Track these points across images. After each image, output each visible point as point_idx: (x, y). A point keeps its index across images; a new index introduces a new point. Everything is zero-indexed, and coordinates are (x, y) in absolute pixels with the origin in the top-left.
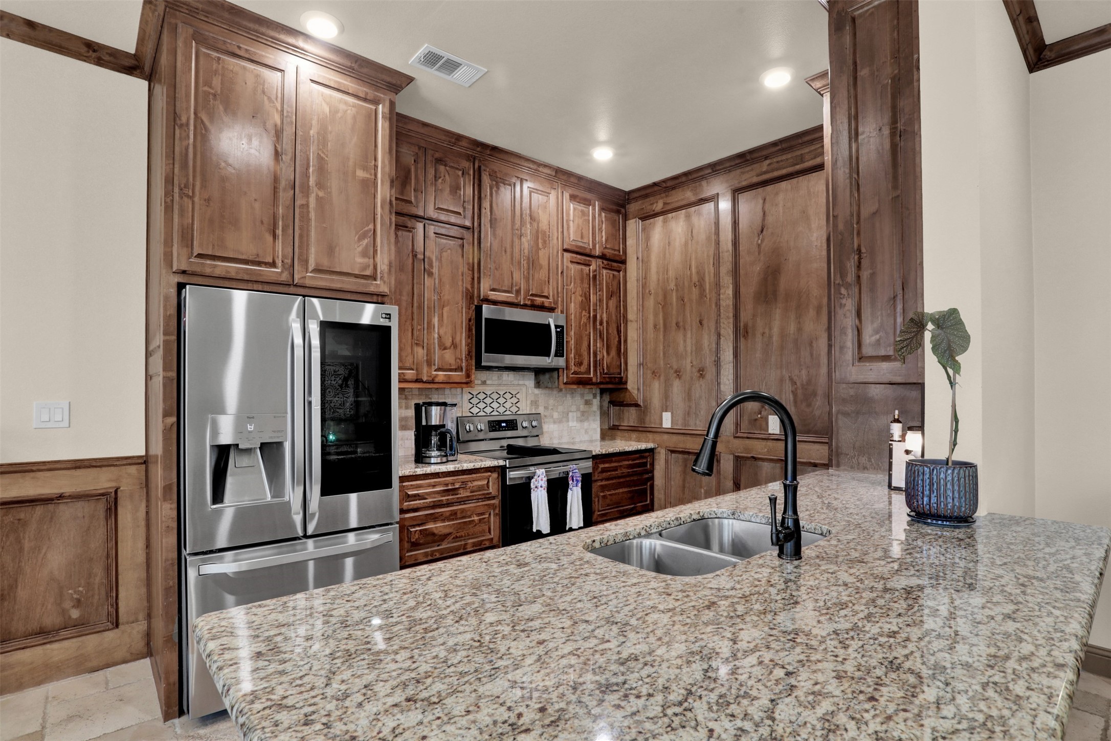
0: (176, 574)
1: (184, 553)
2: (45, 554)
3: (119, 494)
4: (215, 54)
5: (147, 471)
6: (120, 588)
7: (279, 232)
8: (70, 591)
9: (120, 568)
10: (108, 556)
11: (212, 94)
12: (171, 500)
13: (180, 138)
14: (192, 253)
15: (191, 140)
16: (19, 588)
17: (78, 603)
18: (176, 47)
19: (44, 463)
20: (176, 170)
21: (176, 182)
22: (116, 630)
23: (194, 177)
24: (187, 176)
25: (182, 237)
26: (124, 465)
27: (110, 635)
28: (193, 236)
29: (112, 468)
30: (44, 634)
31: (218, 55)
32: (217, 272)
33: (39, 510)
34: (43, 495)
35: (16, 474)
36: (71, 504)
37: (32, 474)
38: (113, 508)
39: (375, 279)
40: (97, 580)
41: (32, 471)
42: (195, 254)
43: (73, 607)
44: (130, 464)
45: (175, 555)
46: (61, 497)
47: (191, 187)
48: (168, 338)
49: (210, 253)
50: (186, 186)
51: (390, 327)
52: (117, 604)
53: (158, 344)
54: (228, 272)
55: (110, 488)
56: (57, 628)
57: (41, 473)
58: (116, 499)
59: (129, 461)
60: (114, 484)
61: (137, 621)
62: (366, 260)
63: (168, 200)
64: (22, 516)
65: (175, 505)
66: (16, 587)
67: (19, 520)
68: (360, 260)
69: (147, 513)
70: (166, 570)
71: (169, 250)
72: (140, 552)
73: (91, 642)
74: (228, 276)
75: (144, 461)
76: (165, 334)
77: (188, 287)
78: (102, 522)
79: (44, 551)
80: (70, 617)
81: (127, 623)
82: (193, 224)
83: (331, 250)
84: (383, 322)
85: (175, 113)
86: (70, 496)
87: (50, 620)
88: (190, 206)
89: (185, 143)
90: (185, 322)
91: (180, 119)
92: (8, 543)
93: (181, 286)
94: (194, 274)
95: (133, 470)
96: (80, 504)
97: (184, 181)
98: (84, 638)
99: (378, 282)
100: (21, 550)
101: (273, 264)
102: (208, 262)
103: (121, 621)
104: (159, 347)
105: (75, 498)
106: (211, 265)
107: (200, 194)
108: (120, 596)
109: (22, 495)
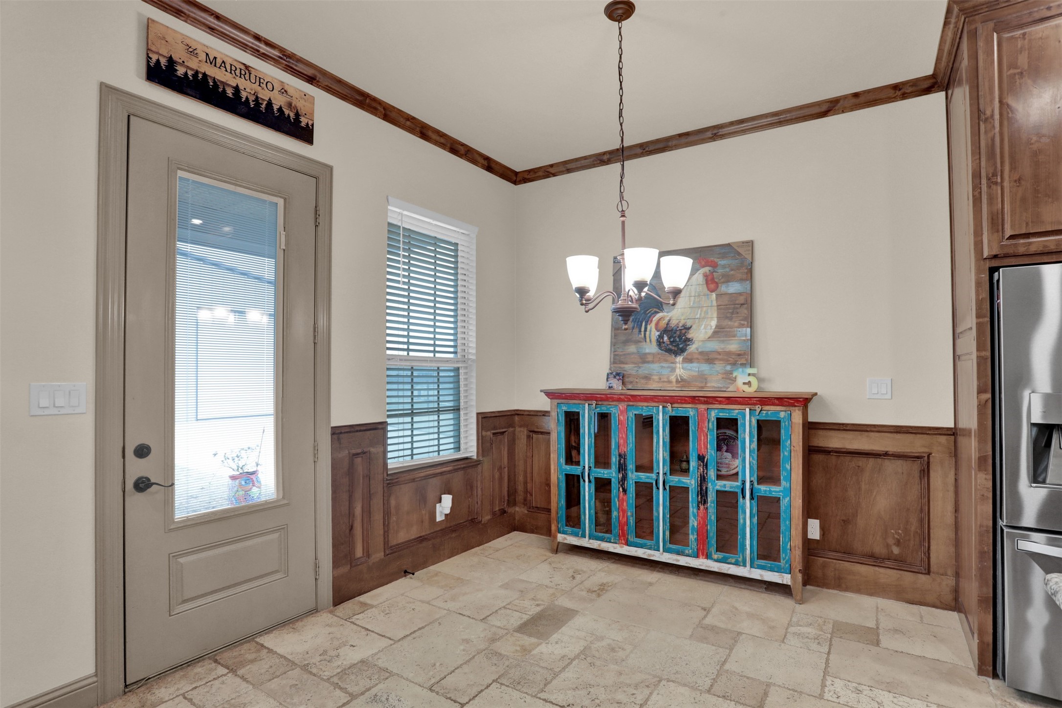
0: (991, 541)
1: (1000, 523)
2: (875, 496)
3: (931, 459)
4: (1019, 33)
5: (955, 442)
6: (931, 541)
8: (892, 531)
9: (931, 524)
10: (921, 511)
11: (1018, 73)
12: (985, 471)
13: (986, 132)
14: (1003, 237)
15: (997, 129)
16: (859, 517)
17: (898, 543)
18: (977, 49)
19: (874, 426)
20: (983, 164)
21: (983, 174)
22: (928, 576)
23: (1002, 163)
24: (995, 164)
25: (992, 223)
26: (936, 434)
27: (923, 578)
28: (1003, 220)
29: (925, 436)
30: (874, 559)
31: (1022, 32)
32: (1033, 249)
33: (871, 461)
34: (874, 450)
35: (857, 432)
36: (893, 461)
37: (866, 434)
38: (926, 470)
40: (913, 528)
41: (867, 431)
42: (1006, 237)
43: (895, 544)
44: (941, 434)
45: (990, 523)
46: (886, 454)
47: (999, 174)
48: (981, 320)
49: (1023, 231)
50: (995, 175)
52: (929, 554)
53: (969, 326)
54: (1045, 246)
55: (923, 452)
56: (883, 557)
57: (872, 433)
58: (928, 463)
59: (940, 432)
60: (926, 450)
61: (945, 574)
63: (976, 193)
64: (860, 464)
65: (991, 477)
66: (857, 516)
67: (859, 466)
69: (956, 480)
70: (981, 535)
71: (980, 238)
72: (949, 514)
73: (908, 578)
74: (1046, 250)
75: (953, 433)
76: (978, 317)
77: (1001, 270)
78: (917, 480)
79: (875, 493)
80: (892, 552)
81: (938, 573)
82: (1003, 208)
85: (979, 110)
86: (892, 454)
87: (879, 549)
88: (999, 192)
89: (990, 135)
90: (999, 305)
91: (985, 114)
92: (852, 483)
93: (993, 270)
94: (1006, 256)
95: (943, 439)
96: (899, 462)
97: (991, 171)
98: (902, 572)
100: (860, 489)
102: (1022, 241)
103: (932, 569)
104: (971, 329)
105: (896, 457)
106: (1025, 243)
107: (1009, 177)
108: (932, 547)
109: (860, 448)
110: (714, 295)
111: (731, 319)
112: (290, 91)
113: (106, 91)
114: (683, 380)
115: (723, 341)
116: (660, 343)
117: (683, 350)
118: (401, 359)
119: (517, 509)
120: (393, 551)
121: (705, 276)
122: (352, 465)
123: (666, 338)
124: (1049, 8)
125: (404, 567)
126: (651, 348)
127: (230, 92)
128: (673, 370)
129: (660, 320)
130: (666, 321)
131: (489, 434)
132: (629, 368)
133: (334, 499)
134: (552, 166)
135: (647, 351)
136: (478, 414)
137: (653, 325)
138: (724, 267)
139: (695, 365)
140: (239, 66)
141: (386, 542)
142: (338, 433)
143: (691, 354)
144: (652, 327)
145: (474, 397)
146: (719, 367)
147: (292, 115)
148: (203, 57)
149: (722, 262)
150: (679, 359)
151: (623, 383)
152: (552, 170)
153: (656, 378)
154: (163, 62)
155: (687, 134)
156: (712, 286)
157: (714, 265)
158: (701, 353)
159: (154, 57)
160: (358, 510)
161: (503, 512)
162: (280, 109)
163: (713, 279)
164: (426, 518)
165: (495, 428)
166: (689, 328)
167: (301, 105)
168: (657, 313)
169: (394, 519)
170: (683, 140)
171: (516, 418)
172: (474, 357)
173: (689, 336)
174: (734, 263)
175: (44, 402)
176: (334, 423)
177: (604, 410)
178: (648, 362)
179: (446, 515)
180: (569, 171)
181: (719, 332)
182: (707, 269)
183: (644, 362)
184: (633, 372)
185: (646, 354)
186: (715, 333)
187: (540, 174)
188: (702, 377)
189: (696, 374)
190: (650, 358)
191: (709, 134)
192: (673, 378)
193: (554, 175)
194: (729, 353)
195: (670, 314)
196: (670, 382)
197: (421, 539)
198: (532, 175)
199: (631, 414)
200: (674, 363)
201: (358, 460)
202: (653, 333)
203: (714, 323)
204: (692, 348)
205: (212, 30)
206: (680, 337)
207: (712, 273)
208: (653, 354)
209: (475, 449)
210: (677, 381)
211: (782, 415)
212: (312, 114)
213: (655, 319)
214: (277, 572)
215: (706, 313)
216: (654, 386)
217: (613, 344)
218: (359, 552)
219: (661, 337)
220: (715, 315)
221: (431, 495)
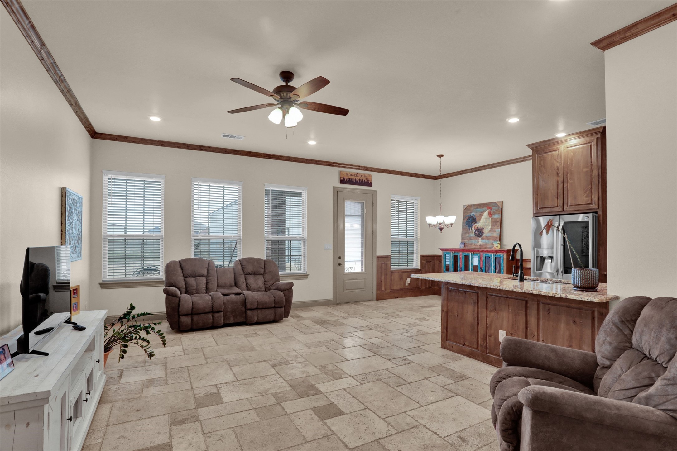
7: (559, 197)
23: (538, 189)
24: (536, 189)
28: (538, 204)
39: (592, 204)
42: (539, 208)
51: (589, 221)
54: (546, 211)
62: (588, 198)
68: (585, 199)
82: (538, 201)
83: (575, 198)
84: (586, 219)
88: (537, 196)
94: (538, 213)
99: (593, 205)
101: (557, 206)
110: (491, 218)
111: (495, 226)
112: (366, 175)
113: (334, 188)
114: (481, 245)
115: (492, 233)
116: (475, 233)
117: (481, 236)
118: (396, 238)
119: (435, 287)
120: (393, 291)
121: (489, 212)
122: (382, 265)
123: (477, 232)
124: (547, 150)
125: (396, 296)
126: (473, 235)
127: (354, 181)
128: (478, 242)
129: (475, 226)
130: (477, 227)
131: (425, 262)
132: (466, 241)
133: (377, 274)
134: (445, 175)
135: (472, 236)
136: (420, 255)
137: (473, 227)
138: (494, 209)
139: (484, 240)
140: (356, 174)
141: (390, 288)
142: (378, 257)
143: (484, 237)
144: (473, 228)
145: (419, 250)
146: (491, 241)
147: (367, 181)
148: (349, 175)
149: (493, 208)
150: (480, 238)
151: (464, 246)
152: (446, 176)
153: (473, 244)
154: (343, 179)
155: (484, 166)
156: (490, 216)
157: (491, 209)
158: (486, 237)
159: (341, 179)
160: (383, 278)
161: (430, 288)
162: (364, 181)
163: (490, 213)
164: (403, 284)
165: (427, 260)
166: (483, 229)
167: (369, 178)
168: (475, 224)
169: (393, 282)
170: (483, 168)
171: (435, 257)
172: (419, 238)
173: (483, 231)
174: (497, 208)
175: (326, 247)
176: (377, 255)
177: (456, 254)
178: (472, 240)
179: (409, 284)
180: (451, 176)
181: (492, 230)
182: (489, 210)
183: (470, 239)
184: (467, 243)
185: (471, 237)
186: (490, 231)
187: (443, 177)
188: (486, 244)
189: (484, 243)
190: (472, 238)
191: (490, 166)
192: (478, 245)
193: (447, 177)
194: (493, 237)
195: (478, 224)
196: (477, 246)
197: (401, 289)
198: (440, 177)
199: (463, 256)
200: (479, 240)
201: (383, 265)
202: (473, 230)
203: (490, 227)
204: (484, 235)
205: (351, 168)
206: (481, 232)
207: (490, 211)
208: (473, 237)
209: (419, 266)
210: (479, 246)
211: (501, 255)
212: (371, 179)
213: (474, 226)
214: (364, 288)
215: (488, 224)
216: (473, 247)
217: (462, 234)
218: (383, 289)
219: (475, 231)
220: (490, 225)
221: (404, 277)
